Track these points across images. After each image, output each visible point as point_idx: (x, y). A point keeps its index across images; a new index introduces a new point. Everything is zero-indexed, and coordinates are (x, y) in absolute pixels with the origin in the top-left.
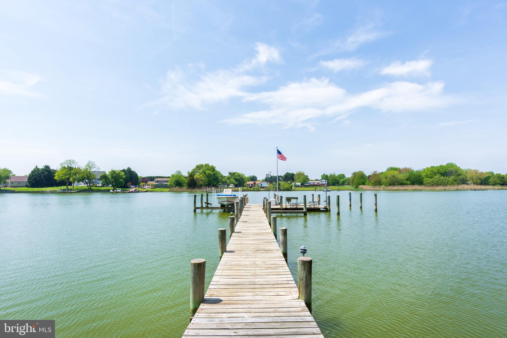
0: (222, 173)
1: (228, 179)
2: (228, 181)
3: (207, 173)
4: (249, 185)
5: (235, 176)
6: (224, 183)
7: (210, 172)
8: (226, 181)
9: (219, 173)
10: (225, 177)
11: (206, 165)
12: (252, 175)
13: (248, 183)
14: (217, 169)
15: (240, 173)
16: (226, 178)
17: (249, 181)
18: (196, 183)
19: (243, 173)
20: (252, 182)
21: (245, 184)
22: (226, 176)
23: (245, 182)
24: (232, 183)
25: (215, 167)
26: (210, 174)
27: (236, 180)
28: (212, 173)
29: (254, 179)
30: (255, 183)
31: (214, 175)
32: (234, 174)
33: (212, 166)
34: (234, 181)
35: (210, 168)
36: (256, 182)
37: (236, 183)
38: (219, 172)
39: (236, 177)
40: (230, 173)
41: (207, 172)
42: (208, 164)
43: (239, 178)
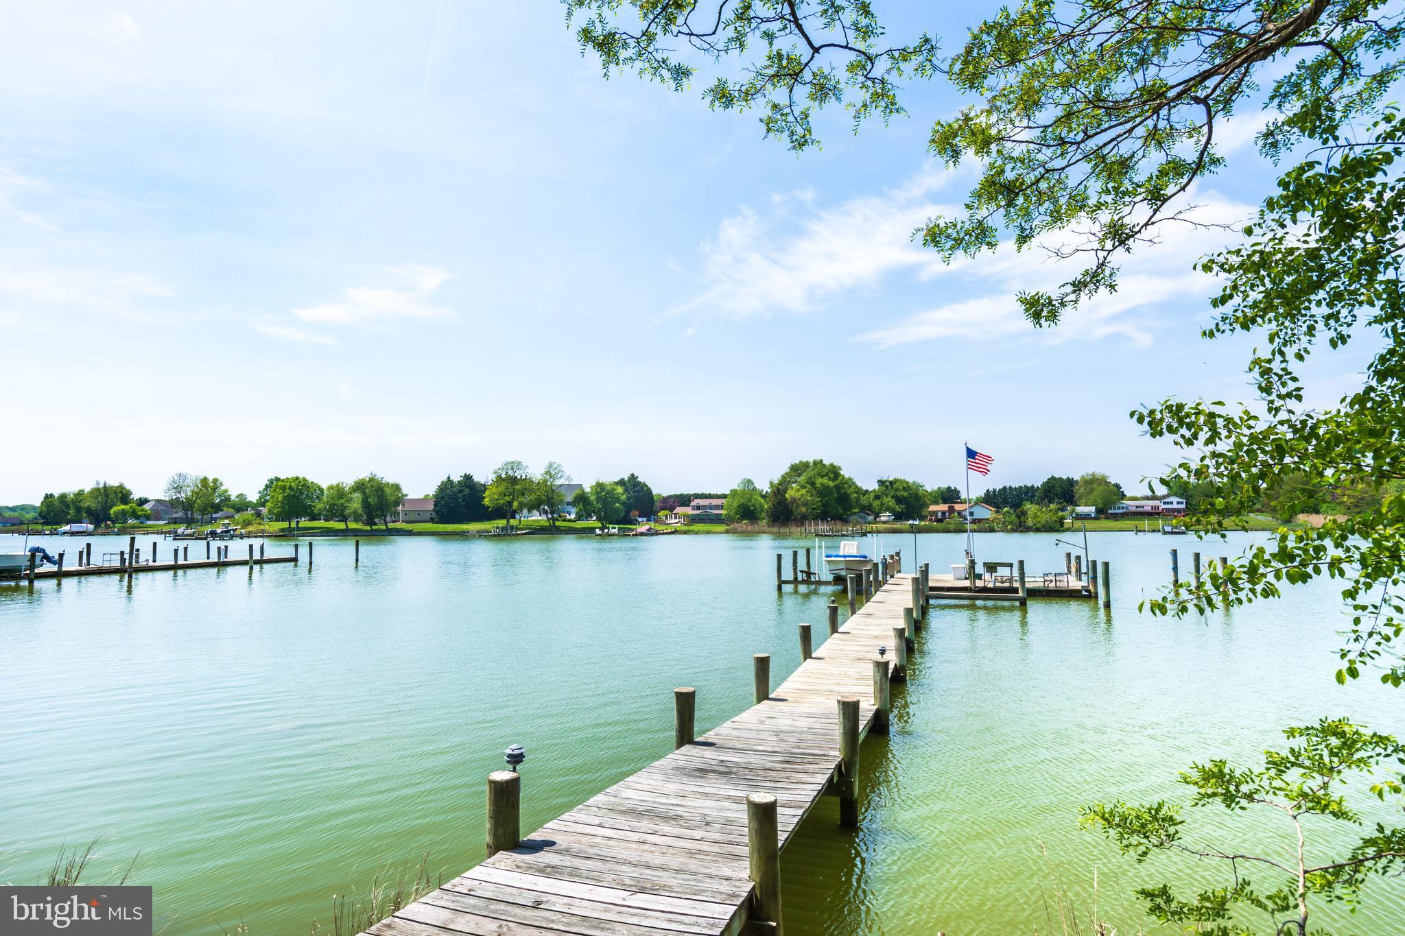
0: (859, 484)
1: (877, 497)
2: (876, 503)
3: (818, 485)
4: (935, 513)
5: (897, 490)
6: (867, 509)
7: (825, 480)
8: (870, 505)
9: (850, 483)
10: (867, 491)
11: (815, 463)
12: (945, 486)
13: (932, 508)
14: (845, 473)
15: (910, 480)
16: (872, 496)
17: (937, 503)
18: (791, 512)
19: (920, 481)
20: (945, 507)
21: (924, 513)
22: (870, 489)
23: (925, 505)
24: (888, 509)
25: (840, 468)
26: (826, 488)
27: (899, 500)
28: (831, 484)
29: (950, 496)
30: (952, 510)
31: (837, 487)
32: (891, 483)
33: (832, 465)
34: (891, 502)
35: (825, 471)
36: (958, 507)
37: (897, 508)
38: (850, 479)
39: (898, 494)
40: (881, 483)
41: (819, 481)
42: (821, 461)
43: (906, 494)
